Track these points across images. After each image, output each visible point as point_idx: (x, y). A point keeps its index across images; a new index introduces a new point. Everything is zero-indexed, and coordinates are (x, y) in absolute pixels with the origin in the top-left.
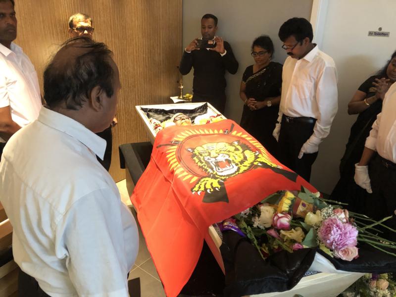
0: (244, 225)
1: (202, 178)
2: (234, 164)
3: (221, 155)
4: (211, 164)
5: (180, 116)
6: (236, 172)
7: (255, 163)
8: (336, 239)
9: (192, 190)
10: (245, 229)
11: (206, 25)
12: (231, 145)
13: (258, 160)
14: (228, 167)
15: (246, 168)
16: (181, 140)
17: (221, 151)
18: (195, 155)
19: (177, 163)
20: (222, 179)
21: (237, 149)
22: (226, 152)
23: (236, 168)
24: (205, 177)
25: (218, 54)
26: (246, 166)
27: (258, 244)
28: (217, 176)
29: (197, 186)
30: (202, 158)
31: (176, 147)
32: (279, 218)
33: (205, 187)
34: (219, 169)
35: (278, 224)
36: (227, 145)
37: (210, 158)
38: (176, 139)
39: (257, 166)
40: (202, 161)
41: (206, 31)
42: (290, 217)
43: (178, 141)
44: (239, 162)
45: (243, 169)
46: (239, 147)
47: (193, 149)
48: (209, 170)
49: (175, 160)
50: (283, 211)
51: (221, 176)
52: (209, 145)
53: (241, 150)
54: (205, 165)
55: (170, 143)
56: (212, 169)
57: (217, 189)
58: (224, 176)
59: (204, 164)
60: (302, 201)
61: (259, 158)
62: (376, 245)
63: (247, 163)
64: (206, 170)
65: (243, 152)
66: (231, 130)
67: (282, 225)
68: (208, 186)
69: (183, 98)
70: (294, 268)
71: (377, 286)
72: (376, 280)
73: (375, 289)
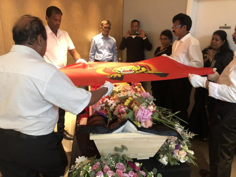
8: (140, 116)
10: (108, 114)
25: (142, 38)
32: (121, 108)
35: (120, 111)
42: (127, 108)
50: (125, 105)
62: (166, 124)
67: (122, 111)
71: (179, 154)
72: (178, 150)
73: (177, 155)
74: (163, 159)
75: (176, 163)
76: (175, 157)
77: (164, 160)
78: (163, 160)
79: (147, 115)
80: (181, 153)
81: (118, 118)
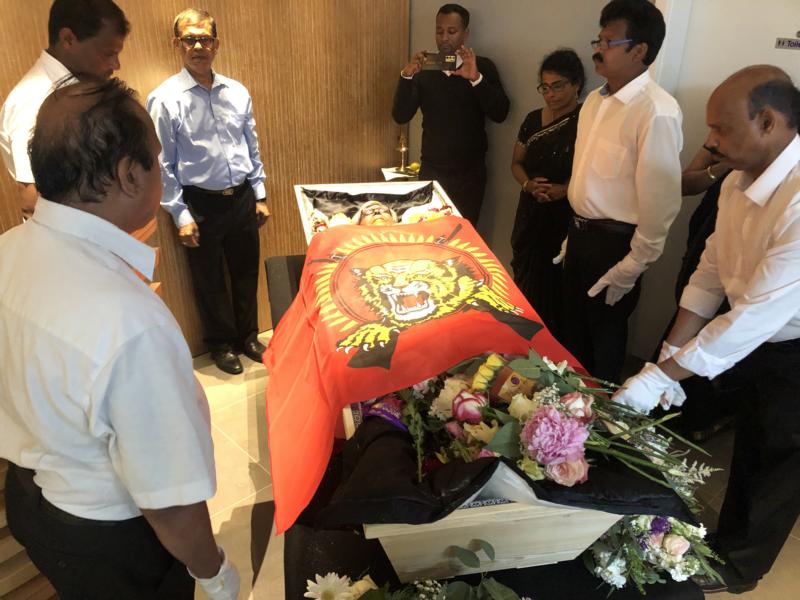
0: (411, 409)
1: (365, 324)
2: (430, 301)
3: (414, 283)
4: (390, 300)
5: (373, 207)
6: (429, 315)
7: (469, 302)
8: (543, 444)
9: (338, 346)
10: (409, 417)
11: (445, 27)
12: (440, 266)
13: (477, 295)
14: (419, 305)
15: (449, 310)
16: (348, 252)
17: (417, 276)
18: (365, 281)
19: (329, 294)
20: (398, 328)
21: (448, 274)
22: (425, 279)
23: (433, 307)
24: (371, 323)
26: (451, 306)
27: (422, 446)
28: (392, 321)
29: (351, 338)
30: (375, 286)
31: (334, 265)
32: (464, 400)
33: (364, 340)
34: (401, 309)
35: (460, 412)
36: (433, 264)
37: (391, 288)
38: (339, 250)
39: (470, 307)
40: (376, 292)
41: (445, 38)
42: (484, 402)
43: (341, 255)
44: (443, 298)
45: (445, 309)
46: (453, 271)
47: (364, 272)
48: (384, 310)
49: (327, 289)
50: (476, 390)
51: (400, 322)
52: (398, 263)
53: (455, 275)
54: (378, 301)
55: (328, 258)
56: (389, 307)
57: (382, 344)
58: (407, 322)
59: (377, 298)
60: (515, 374)
61: (479, 291)
63: (455, 301)
64: (377, 310)
65: (456, 280)
66: (451, 238)
67: (466, 413)
68: (370, 339)
69: (406, 171)
70: (457, 489)
71: (663, 547)
72: (662, 535)
73: (658, 550)
74: (610, 568)
75: (654, 579)
76: (652, 557)
77: (615, 574)
78: (611, 573)
79: (570, 442)
80: (673, 548)
81: (453, 436)
